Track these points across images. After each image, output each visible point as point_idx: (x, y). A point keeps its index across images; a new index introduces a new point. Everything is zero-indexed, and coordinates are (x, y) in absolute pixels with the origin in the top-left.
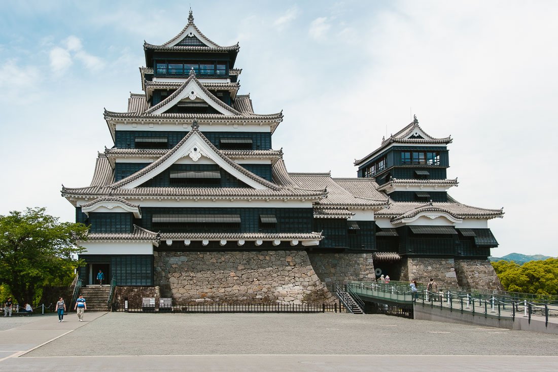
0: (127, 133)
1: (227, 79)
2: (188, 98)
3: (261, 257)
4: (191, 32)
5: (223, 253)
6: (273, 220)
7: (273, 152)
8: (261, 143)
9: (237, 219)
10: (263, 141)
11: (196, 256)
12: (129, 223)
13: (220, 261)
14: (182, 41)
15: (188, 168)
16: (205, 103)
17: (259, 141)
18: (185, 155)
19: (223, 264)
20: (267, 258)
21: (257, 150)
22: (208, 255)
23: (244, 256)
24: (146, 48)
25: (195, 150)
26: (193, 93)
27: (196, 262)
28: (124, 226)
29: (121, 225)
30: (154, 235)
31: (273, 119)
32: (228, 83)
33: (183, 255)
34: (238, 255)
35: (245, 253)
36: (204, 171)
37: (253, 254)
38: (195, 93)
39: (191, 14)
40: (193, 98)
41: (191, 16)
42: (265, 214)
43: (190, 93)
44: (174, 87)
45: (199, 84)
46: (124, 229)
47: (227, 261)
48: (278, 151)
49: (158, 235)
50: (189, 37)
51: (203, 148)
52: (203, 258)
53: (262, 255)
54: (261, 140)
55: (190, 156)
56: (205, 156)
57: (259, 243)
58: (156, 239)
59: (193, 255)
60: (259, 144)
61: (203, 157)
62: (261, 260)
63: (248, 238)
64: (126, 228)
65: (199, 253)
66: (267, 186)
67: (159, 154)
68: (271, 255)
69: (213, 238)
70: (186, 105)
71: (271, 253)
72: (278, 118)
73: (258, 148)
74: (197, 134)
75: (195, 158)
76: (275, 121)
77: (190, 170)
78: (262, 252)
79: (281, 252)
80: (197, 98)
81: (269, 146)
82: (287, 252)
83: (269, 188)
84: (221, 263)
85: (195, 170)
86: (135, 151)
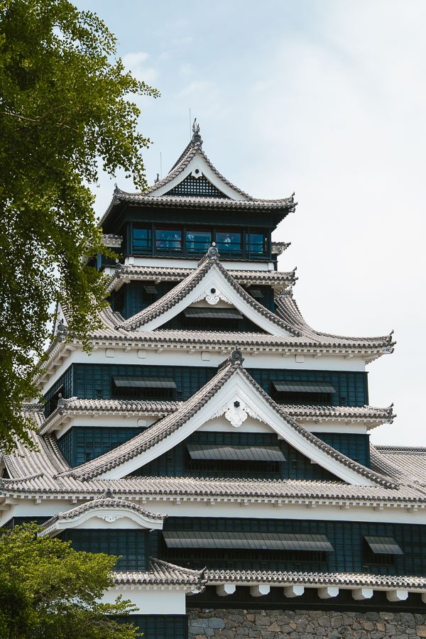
0: (96, 368)
1: (267, 263)
2: (204, 301)
3: (368, 625)
4: (196, 167)
5: (291, 612)
6: (393, 548)
7: (372, 412)
8: (348, 392)
9: (322, 544)
10: (352, 389)
11: (241, 618)
12: (143, 551)
13: (287, 629)
14: (181, 184)
15: (219, 439)
16: (234, 310)
17: (343, 389)
18: (218, 415)
19: (294, 635)
20: (380, 626)
21: (340, 406)
22: (263, 617)
23: (333, 620)
24: (120, 199)
25: (237, 404)
26: (213, 291)
27: (241, 631)
28: (134, 557)
29: (127, 554)
30: (193, 574)
31: (376, 347)
32: (269, 271)
33: (215, 616)
34: (321, 617)
35: (335, 614)
36: (249, 445)
37: (349, 618)
38: (217, 292)
39: (197, 132)
40: (213, 301)
41: (197, 137)
42: (373, 536)
43: (209, 292)
44: (173, 278)
45: (224, 273)
46: (134, 563)
47: (301, 630)
48: (385, 410)
49: (202, 577)
50: (194, 178)
51: (251, 402)
52: (254, 622)
53: (368, 619)
54: (348, 387)
55: (227, 417)
56: (255, 417)
57: (367, 594)
58: (199, 582)
59: (235, 616)
60: (344, 395)
61: (250, 419)
62: (367, 631)
63: (347, 584)
64: (137, 560)
65: (245, 612)
66: (372, 480)
67: (162, 410)
68: (387, 621)
69: (280, 582)
70: (201, 315)
71: (387, 616)
72: (384, 345)
73: (344, 402)
74: (241, 374)
75: (237, 421)
76: (378, 351)
77: (224, 444)
78: (369, 614)
79: (407, 616)
80: (221, 301)
81: (362, 399)
82: (417, 615)
83: (377, 482)
84: (289, 633)
85: (232, 444)
86: (114, 403)
